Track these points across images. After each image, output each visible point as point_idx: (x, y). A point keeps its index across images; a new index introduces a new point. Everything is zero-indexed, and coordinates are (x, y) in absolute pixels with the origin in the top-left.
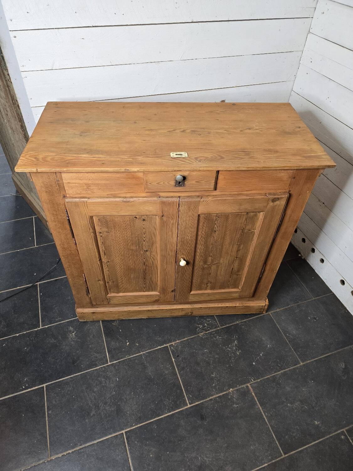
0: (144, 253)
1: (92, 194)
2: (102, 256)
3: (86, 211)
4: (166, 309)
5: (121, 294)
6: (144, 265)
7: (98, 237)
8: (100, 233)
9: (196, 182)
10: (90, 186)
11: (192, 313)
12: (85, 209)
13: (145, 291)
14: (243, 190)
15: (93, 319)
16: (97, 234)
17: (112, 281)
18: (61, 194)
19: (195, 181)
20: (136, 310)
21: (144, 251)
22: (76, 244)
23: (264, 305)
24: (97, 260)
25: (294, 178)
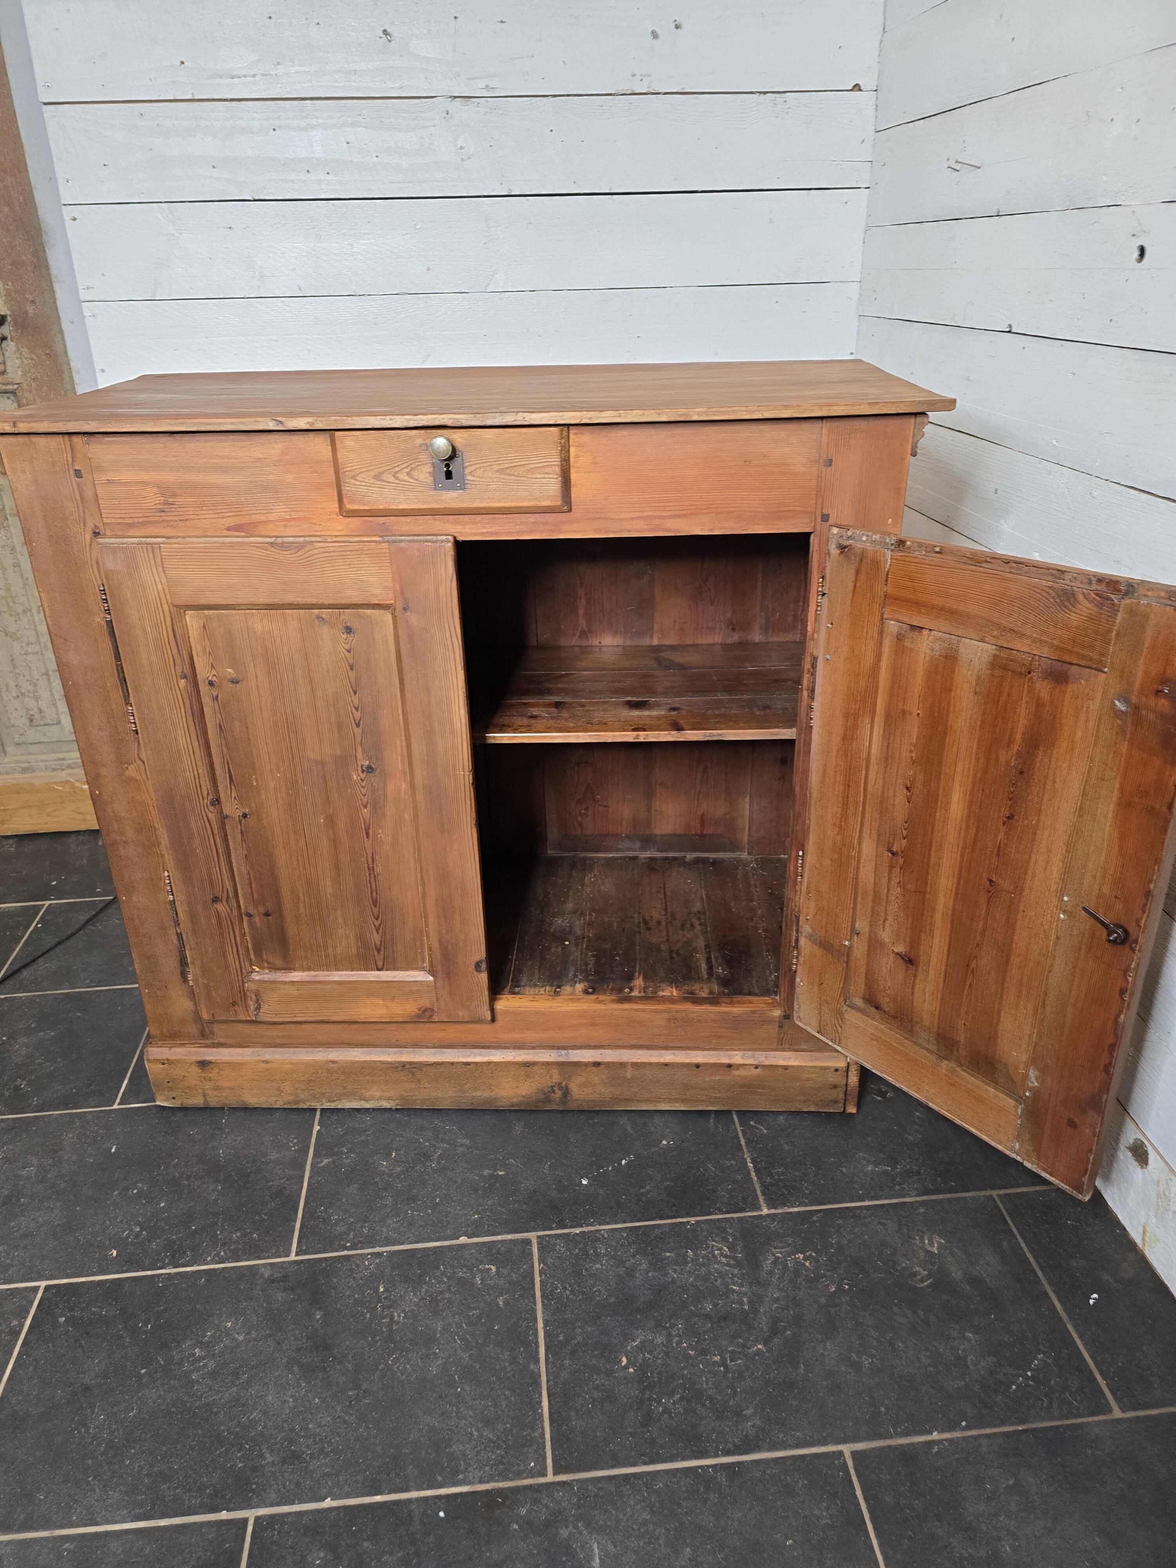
0: (362, 780)
1: (181, 524)
2: (221, 789)
3: (160, 586)
4: (465, 1060)
5: (297, 976)
6: (368, 837)
7: (206, 700)
8: (211, 684)
9: (500, 471)
10: (174, 495)
11: (566, 1092)
12: (157, 579)
13: (380, 964)
14: (664, 514)
15: (205, 1096)
16: (203, 688)
17: (262, 910)
18: (90, 526)
19: (496, 468)
20: (357, 1059)
21: (359, 769)
22: (136, 732)
23: (842, 1064)
24: (205, 801)
25: (829, 463)
